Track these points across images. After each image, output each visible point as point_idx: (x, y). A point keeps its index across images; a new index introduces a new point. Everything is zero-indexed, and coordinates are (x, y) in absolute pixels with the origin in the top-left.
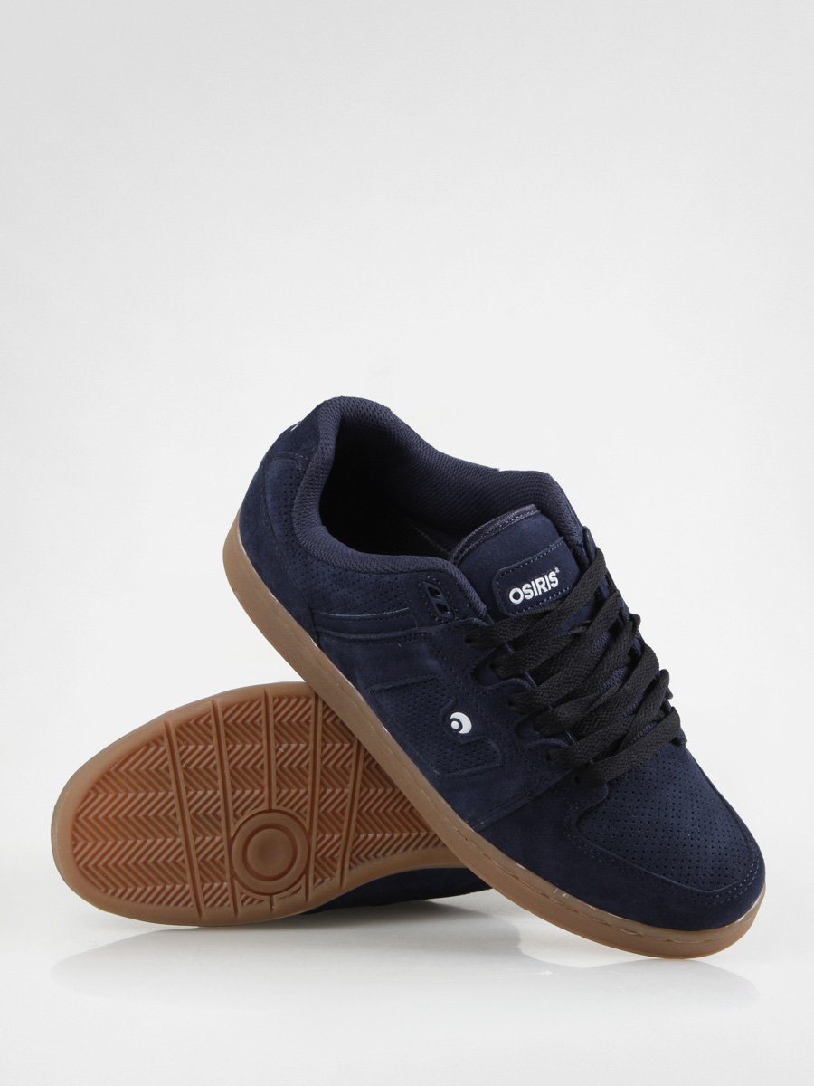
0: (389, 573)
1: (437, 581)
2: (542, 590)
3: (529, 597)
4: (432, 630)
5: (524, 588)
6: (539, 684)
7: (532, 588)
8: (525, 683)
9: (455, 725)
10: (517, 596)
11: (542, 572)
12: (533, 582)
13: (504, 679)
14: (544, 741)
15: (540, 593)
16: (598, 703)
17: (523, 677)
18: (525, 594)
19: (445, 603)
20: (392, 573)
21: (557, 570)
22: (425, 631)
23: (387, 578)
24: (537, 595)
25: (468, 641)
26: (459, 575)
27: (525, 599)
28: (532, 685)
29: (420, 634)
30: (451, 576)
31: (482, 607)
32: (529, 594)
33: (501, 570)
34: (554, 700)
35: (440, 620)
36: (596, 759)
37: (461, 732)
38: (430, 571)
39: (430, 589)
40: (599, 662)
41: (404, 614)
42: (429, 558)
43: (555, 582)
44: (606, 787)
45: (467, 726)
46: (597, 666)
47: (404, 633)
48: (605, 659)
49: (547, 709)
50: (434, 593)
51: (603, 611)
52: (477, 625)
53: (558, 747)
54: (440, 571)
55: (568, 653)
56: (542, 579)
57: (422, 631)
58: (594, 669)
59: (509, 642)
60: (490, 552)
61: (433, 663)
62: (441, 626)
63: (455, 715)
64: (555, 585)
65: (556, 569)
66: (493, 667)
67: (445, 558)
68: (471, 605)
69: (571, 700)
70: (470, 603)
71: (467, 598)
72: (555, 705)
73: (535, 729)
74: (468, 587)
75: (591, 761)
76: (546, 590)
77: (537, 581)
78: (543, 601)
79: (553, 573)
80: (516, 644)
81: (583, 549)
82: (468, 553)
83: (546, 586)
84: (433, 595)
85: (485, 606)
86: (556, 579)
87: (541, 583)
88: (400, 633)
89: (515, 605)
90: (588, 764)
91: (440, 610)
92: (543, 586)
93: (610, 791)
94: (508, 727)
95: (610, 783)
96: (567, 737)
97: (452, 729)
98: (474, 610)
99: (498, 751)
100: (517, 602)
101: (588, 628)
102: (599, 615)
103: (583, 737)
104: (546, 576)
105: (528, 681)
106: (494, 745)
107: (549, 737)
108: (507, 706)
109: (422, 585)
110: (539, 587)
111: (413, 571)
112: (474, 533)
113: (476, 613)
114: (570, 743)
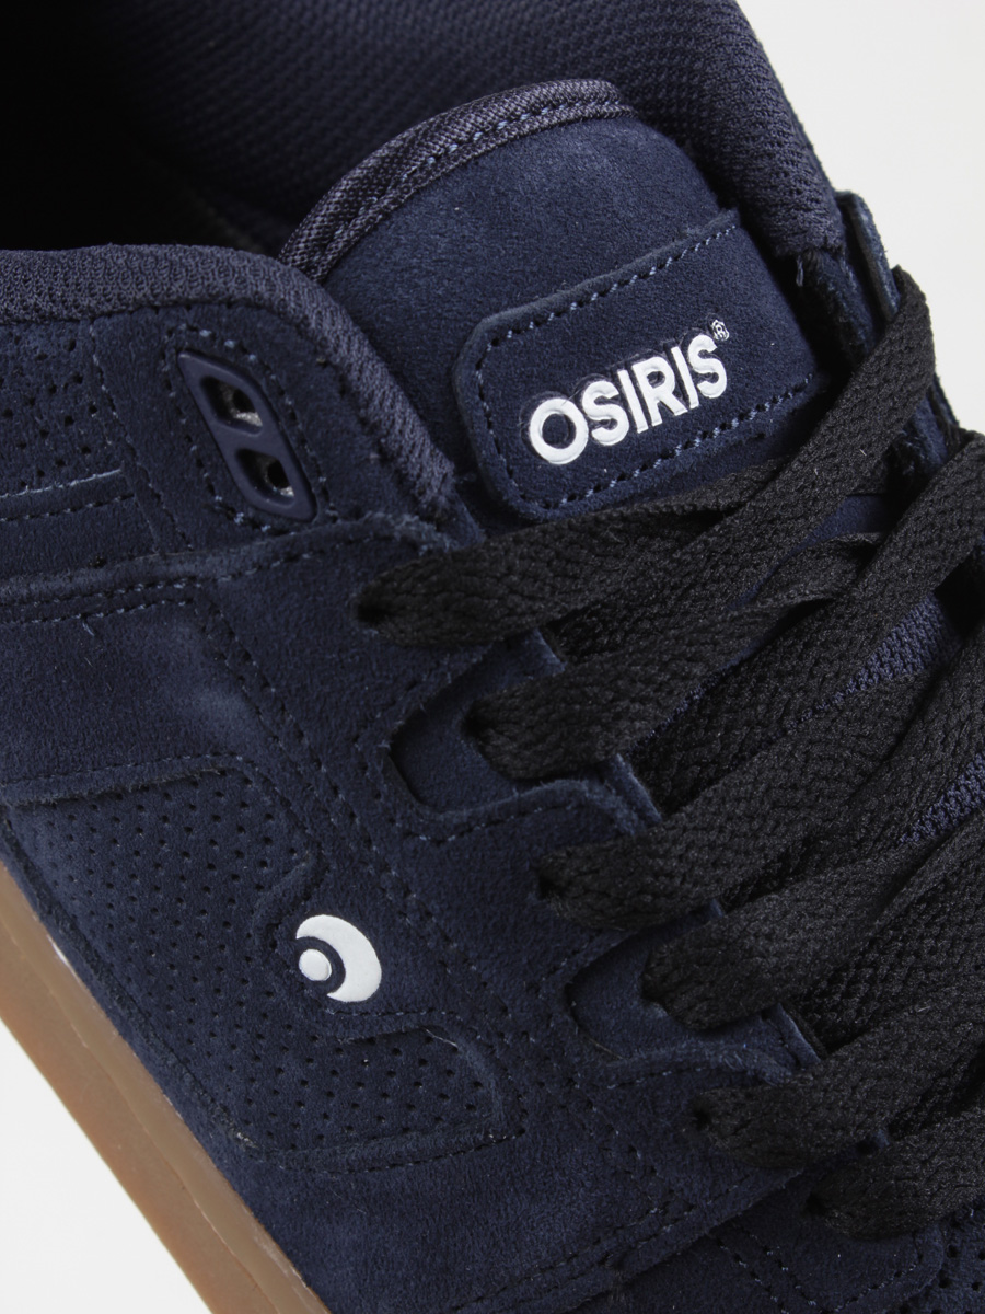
0: (47, 319)
1: (242, 350)
2: (663, 408)
3: (609, 438)
4: (218, 567)
5: (590, 394)
6: (670, 806)
7: (621, 400)
8: (613, 801)
9: (313, 965)
10: (559, 431)
11: (663, 335)
12: (623, 375)
13: (526, 783)
14: (684, 1047)
15: (657, 420)
16: (912, 893)
17: (599, 771)
18: (592, 425)
19: (276, 450)
20: (53, 318)
21: (723, 333)
22: (189, 568)
23: (34, 341)
24: (642, 426)
25: (372, 612)
26: (332, 325)
27: (592, 444)
28: (642, 813)
29: (170, 582)
30: (301, 326)
31: (435, 472)
32: (610, 424)
33: (493, 319)
34: (735, 876)
35: (254, 524)
36: (898, 1128)
37: (342, 994)
38: (212, 305)
39: (211, 385)
40: (908, 724)
41: (101, 493)
42: (207, 250)
43: (713, 378)
44: (937, 1238)
45: (363, 976)
46: (900, 738)
47: (101, 575)
48: (933, 711)
49: (701, 912)
50: (224, 402)
51: (925, 507)
52: (412, 545)
53: (749, 1081)
54: (254, 304)
55: (780, 675)
56: (659, 363)
57: (179, 569)
58: (892, 750)
59: (552, 628)
60: (443, 244)
61: (221, 707)
62: (258, 548)
63: (316, 926)
64: (715, 390)
65: (718, 324)
66: (476, 727)
67: (272, 249)
68: (386, 458)
69: (799, 875)
70: (381, 451)
71: (370, 427)
72: (739, 898)
73: (649, 995)
74: (375, 380)
75: (882, 1136)
76: (678, 409)
77: (642, 369)
78: (667, 454)
79: (702, 342)
80: (577, 633)
81: (845, 267)
82: (352, 247)
83: (680, 392)
84: (223, 413)
85: (448, 467)
86: (716, 366)
87: (656, 378)
88: (86, 578)
89: (556, 471)
90: (867, 1146)
91: (256, 479)
92: (665, 394)
93: (953, 1252)
94: (534, 987)
95: (954, 1222)
96: (784, 1037)
97: (303, 982)
98: (401, 478)
99: (490, 1081)
100: (560, 456)
101: (860, 573)
102: (910, 525)
103: (853, 1033)
104: (676, 351)
105: (623, 790)
106: (471, 1056)
107: (712, 1031)
108: (532, 897)
109: (179, 367)
110: (653, 395)
111: (139, 306)
112: (371, 162)
113: (407, 490)
114: (798, 1064)
